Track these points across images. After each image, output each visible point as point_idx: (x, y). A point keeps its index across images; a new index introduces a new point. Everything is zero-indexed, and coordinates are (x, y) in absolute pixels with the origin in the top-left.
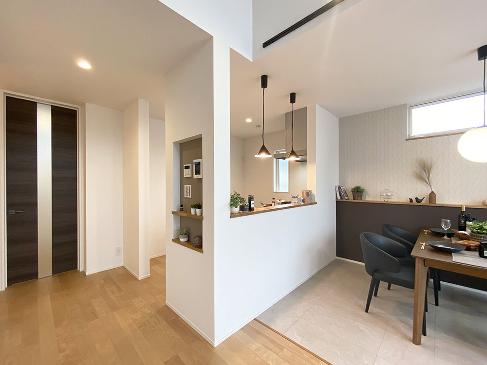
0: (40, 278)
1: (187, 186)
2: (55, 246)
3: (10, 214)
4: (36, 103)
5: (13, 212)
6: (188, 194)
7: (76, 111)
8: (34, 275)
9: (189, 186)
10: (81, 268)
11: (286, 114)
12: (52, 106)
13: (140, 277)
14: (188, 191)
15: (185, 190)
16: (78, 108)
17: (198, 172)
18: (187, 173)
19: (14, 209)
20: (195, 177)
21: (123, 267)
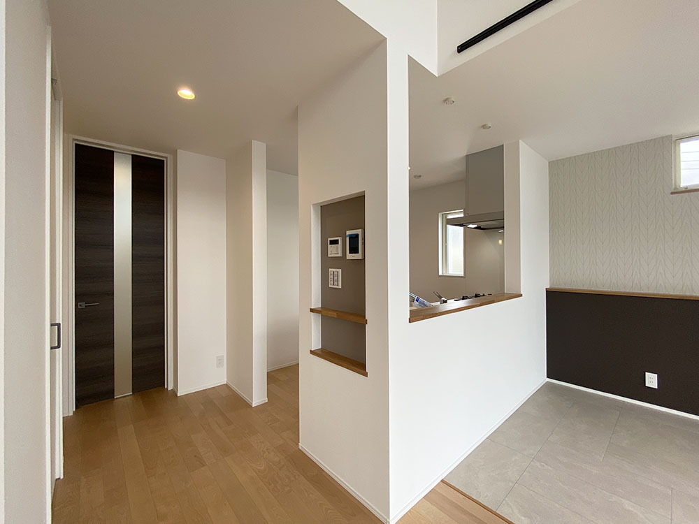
0: (117, 398)
1: (333, 270)
2: (136, 353)
3: (79, 307)
4: (113, 152)
5: (83, 305)
6: (336, 283)
7: (164, 161)
8: (109, 394)
9: (338, 270)
10: (170, 386)
11: (467, 156)
12: (133, 156)
13: (254, 403)
14: (336, 278)
15: (331, 277)
16: (167, 158)
17: (354, 249)
18: (335, 251)
19: (84, 301)
20: (350, 256)
21: (226, 385)
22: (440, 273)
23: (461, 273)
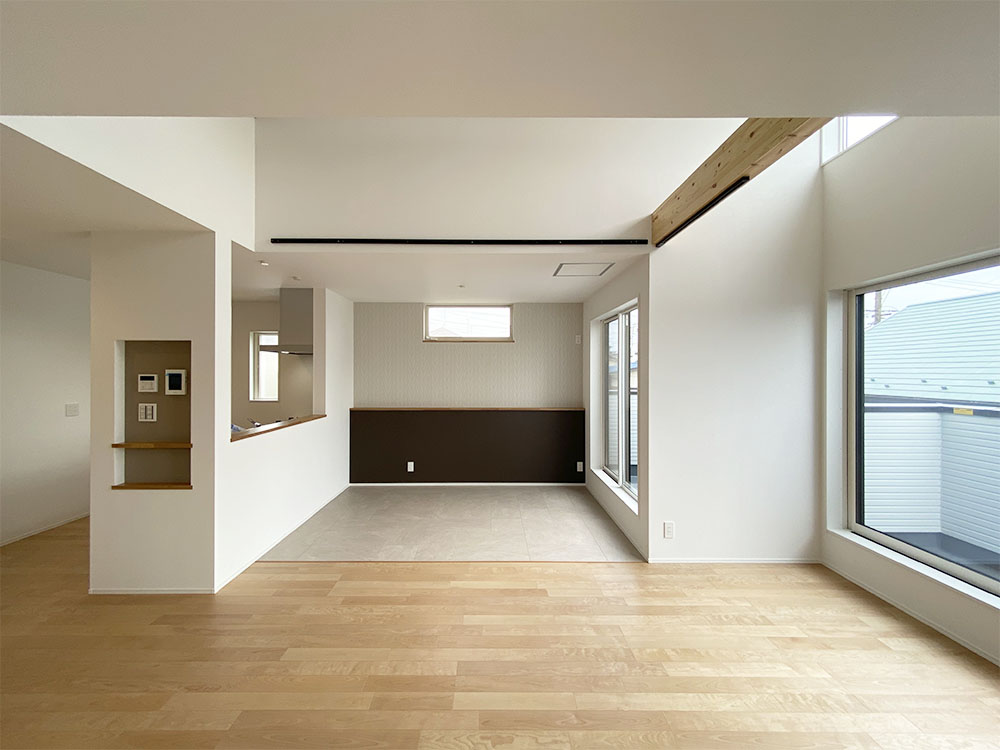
1: (146, 404)
6: (149, 417)
11: (281, 289)
14: (149, 412)
15: (142, 411)
17: (175, 386)
18: (148, 387)
20: (169, 392)
22: (251, 399)
23: (275, 398)
